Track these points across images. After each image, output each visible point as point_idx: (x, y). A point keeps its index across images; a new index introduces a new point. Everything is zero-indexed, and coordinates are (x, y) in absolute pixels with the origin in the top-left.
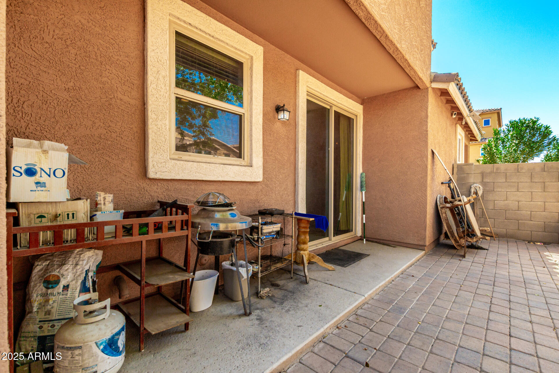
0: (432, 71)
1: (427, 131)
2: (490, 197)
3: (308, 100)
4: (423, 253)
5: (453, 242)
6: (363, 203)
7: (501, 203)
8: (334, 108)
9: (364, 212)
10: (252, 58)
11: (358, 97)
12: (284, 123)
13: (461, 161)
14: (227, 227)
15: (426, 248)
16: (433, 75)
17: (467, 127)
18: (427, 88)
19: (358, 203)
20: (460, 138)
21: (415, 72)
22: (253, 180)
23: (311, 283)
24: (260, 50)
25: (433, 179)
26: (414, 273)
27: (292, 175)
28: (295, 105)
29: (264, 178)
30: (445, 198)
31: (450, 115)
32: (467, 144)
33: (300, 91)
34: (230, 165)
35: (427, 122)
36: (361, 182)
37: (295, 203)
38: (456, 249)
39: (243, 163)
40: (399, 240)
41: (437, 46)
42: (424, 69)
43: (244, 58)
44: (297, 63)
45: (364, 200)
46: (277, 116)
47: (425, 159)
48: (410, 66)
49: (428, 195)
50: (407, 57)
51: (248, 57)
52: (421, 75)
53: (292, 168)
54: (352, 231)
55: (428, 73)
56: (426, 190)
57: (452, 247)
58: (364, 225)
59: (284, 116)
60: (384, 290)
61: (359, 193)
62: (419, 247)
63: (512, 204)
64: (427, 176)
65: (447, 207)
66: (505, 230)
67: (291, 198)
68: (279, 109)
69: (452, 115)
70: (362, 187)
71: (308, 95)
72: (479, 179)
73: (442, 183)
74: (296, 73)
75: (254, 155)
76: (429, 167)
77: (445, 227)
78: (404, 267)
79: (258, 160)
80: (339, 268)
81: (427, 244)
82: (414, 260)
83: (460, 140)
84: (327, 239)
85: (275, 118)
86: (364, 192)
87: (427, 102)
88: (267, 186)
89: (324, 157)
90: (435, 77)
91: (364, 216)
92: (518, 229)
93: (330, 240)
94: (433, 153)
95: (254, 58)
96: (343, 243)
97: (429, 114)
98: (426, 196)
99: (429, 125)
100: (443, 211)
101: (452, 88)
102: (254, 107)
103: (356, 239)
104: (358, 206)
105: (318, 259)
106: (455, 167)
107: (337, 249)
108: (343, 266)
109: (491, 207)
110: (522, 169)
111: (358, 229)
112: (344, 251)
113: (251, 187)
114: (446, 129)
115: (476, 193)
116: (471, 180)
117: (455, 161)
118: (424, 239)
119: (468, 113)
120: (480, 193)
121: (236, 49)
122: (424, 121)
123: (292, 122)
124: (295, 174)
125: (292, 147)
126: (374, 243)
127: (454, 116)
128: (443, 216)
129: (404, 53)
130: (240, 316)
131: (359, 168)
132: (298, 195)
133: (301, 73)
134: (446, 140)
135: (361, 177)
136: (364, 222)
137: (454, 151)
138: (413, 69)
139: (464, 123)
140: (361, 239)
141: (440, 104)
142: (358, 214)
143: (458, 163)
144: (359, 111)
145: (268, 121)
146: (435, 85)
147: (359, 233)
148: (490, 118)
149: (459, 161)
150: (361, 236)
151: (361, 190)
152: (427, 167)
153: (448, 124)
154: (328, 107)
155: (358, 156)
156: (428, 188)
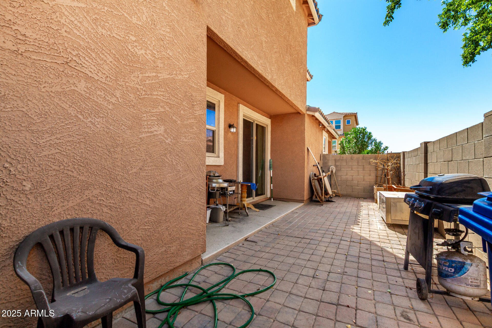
0: (307, 105)
1: (305, 137)
2: (339, 174)
3: (244, 119)
4: (303, 204)
5: (318, 199)
6: (271, 178)
7: (344, 177)
8: (256, 122)
9: (271, 183)
10: (219, 101)
11: (268, 114)
12: (233, 133)
13: (326, 152)
14: (220, 186)
15: (304, 202)
16: (307, 107)
17: (328, 132)
18: (305, 114)
19: (268, 177)
20: (325, 138)
21: (298, 108)
22: (220, 165)
23: (250, 216)
24: (223, 96)
25: (308, 163)
26: (298, 212)
27: (236, 161)
28: (238, 123)
29: (224, 163)
30: (315, 174)
31: (318, 125)
32: (330, 140)
33: (240, 115)
34: (210, 157)
35: (305, 132)
36: (270, 165)
37: (237, 176)
38: (320, 202)
39: (215, 156)
40: (291, 198)
41: (313, 77)
42: (303, 105)
43: (216, 101)
44: (238, 99)
45: (272, 176)
46: (229, 130)
47: (303, 153)
48: (295, 105)
49: (305, 172)
50: (294, 102)
51: (217, 101)
52: (301, 109)
53: (236, 157)
54: (265, 194)
55: (305, 106)
56: (304, 170)
57: (318, 202)
58: (271, 191)
59: (233, 130)
60: (284, 217)
61: (269, 172)
62: (301, 201)
63: (350, 178)
64: (304, 162)
65: (315, 179)
66: (346, 192)
67: (235, 174)
68: (230, 126)
69: (319, 125)
70: (270, 168)
71: (243, 116)
72: (334, 164)
73: (314, 166)
74: (238, 106)
75: (220, 151)
76: (306, 157)
77: (315, 193)
78: (293, 209)
79: (222, 154)
80: (261, 211)
81: (305, 199)
82: (298, 207)
83: (325, 139)
84: (251, 198)
85: (228, 131)
86: (271, 171)
87: (305, 122)
88: (225, 167)
89: (250, 150)
90: (308, 108)
91: (272, 185)
92: (352, 192)
93: (253, 199)
94: (308, 149)
95: (221, 101)
96: (261, 200)
97: (306, 128)
98: (304, 173)
99: (306, 134)
100: (313, 181)
101: (317, 115)
102: (220, 126)
103: (267, 199)
104: (268, 179)
105: (251, 206)
106: (322, 156)
107: (258, 204)
108: (263, 210)
109: (339, 179)
110: (354, 158)
111: (268, 193)
112: (262, 205)
113: (218, 168)
114: (316, 134)
115: (332, 171)
116: (330, 164)
117: (322, 152)
118: (304, 196)
119: (328, 125)
120: (334, 171)
121: (213, 98)
122: (303, 132)
123: (236, 133)
124: (237, 161)
125: (236, 146)
126: (277, 201)
127: (321, 126)
128: (313, 184)
129: (292, 101)
130: (224, 226)
131: (268, 157)
132: (239, 172)
133: (241, 105)
134: (316, 140)
135: (270, 162)
136: (272, 188)
137: (321, 147)
138: (297, 107)
139: (326, 130)
140: (270, 199)
141: (312, 121)
142: (268, 184)
143: (324, 153)
144: (268, 123)
145: (226, 133)
146: (308, 113)
147: (269, 195)
148: (350, 119)
149: (325, 151)
150: (270, 198)
151: (270, 170)
152: (305, 157)
153: (317, 131)
154: (252, 121)
155: (268, 149)
156: (306, 169)
